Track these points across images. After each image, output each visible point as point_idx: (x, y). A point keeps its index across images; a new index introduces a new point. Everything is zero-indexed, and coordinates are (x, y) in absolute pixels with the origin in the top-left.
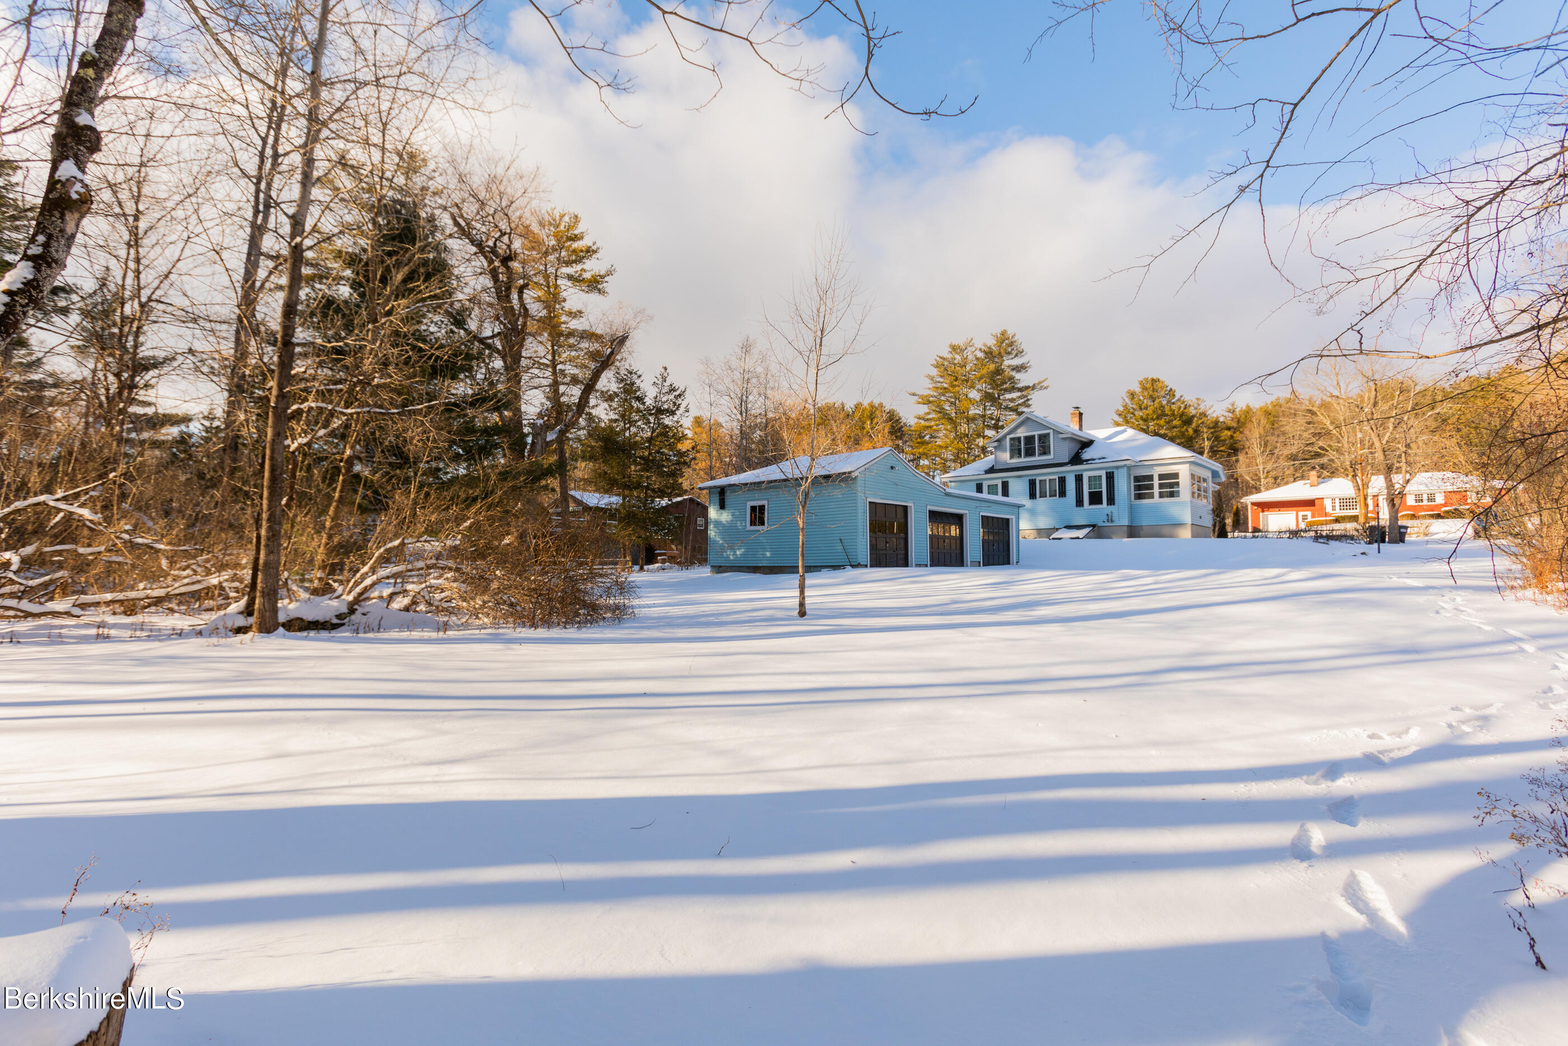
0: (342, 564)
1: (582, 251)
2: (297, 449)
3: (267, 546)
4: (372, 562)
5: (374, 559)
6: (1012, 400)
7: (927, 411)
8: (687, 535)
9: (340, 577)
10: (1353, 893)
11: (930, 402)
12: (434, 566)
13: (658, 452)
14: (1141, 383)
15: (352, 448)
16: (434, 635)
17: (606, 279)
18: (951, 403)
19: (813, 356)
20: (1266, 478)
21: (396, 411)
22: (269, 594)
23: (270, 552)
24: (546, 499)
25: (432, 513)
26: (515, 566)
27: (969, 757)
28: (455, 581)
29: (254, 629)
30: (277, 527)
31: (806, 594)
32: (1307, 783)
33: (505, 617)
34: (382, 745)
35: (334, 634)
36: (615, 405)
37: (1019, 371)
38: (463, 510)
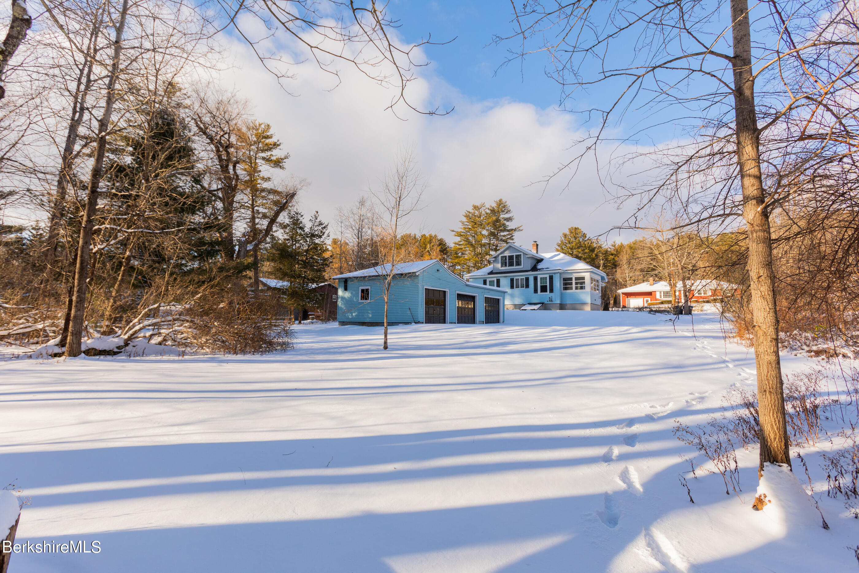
0: (121, 317)
1: (271, 145)
2: (97, 252)
3: (76, 306)
4: (140, 316)
5: (141, 315)
6: (504, 236)
7: (460, 240)
8: (326, 304)
9: (120, 325)
10: (624, 476)
11: (461, 235)
12: (177, 319)
13: (311, 258)
14: (569, 229)
15: (130, 251)
16: (176, 358)
17: (284, 161)
18: (473, 236)
19: (395, 211)
20: (630, 280)
21: (158, 232)
22: (76, 334)
23: (78, 310)
24: (245, 283)
25: (178, 289)
26: (226, 320)
27: (460, 419)
28: (190, 328)
29: (66, 354)
30: (83, 296)
31: (388, 337)
32: (618, 428)
33: (219, 348)
34: (146, 416)
35: (115, 357)
36: (287, 231)
37: (508, 221)
38: (196, 288)
